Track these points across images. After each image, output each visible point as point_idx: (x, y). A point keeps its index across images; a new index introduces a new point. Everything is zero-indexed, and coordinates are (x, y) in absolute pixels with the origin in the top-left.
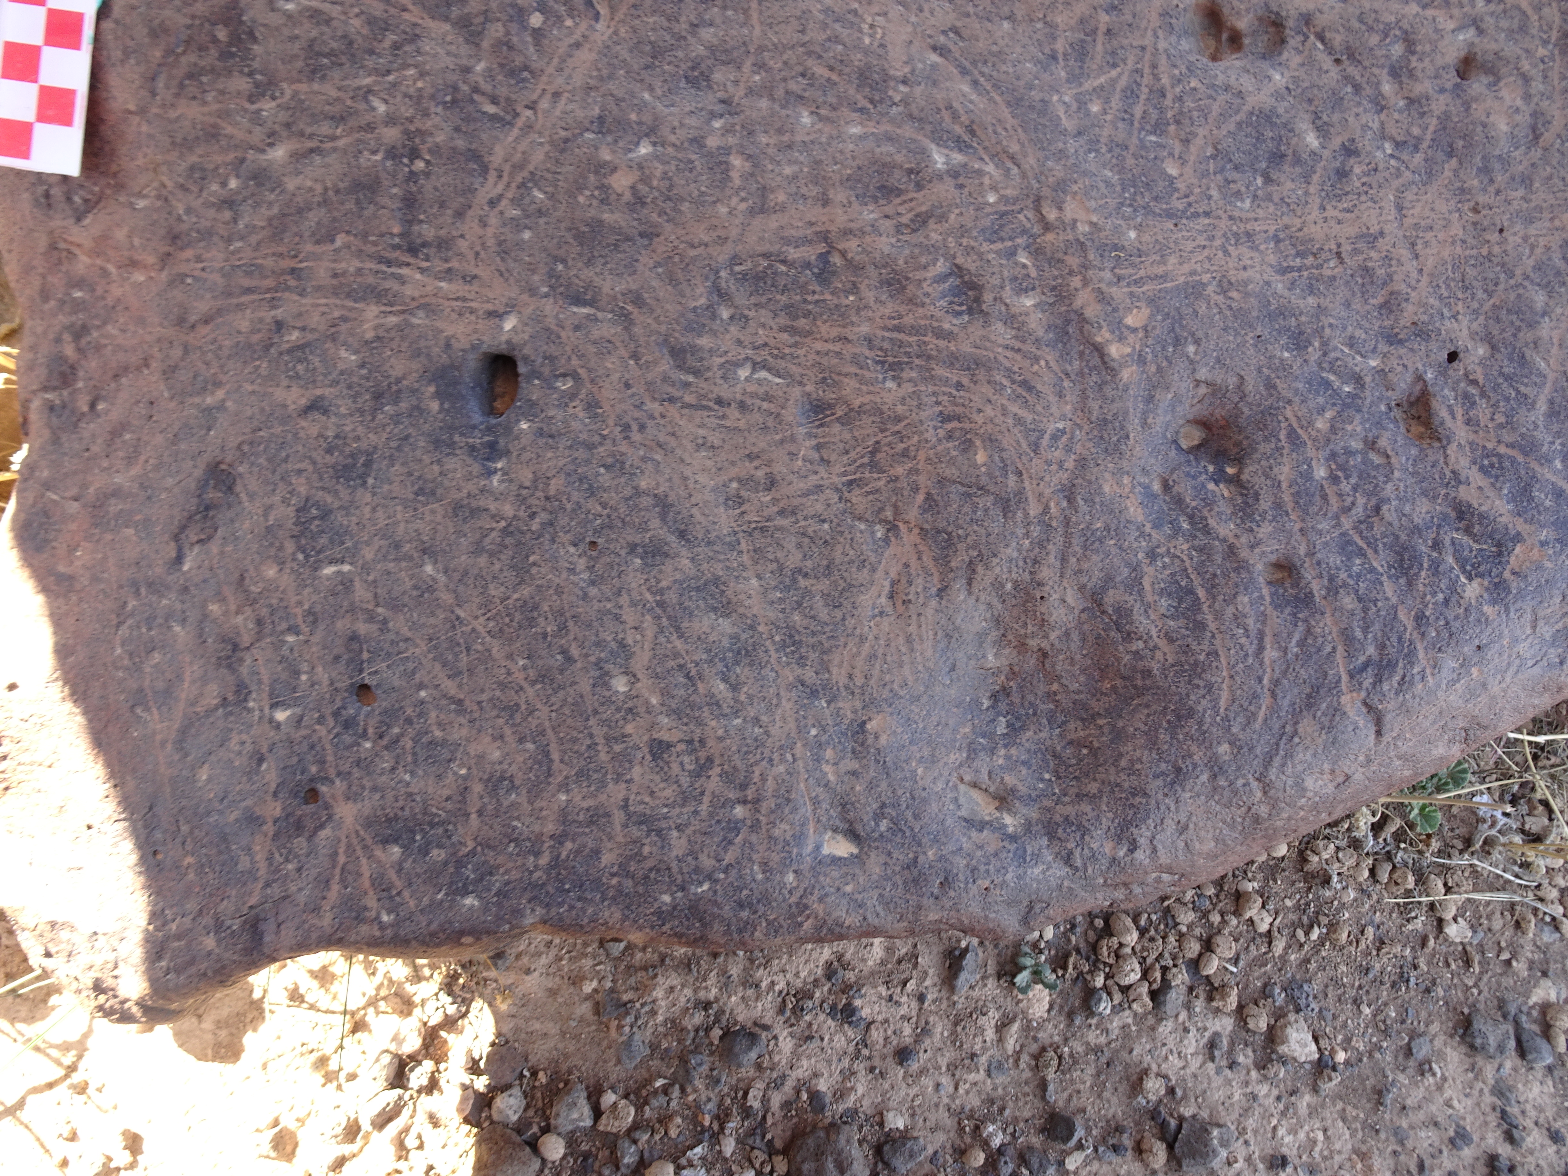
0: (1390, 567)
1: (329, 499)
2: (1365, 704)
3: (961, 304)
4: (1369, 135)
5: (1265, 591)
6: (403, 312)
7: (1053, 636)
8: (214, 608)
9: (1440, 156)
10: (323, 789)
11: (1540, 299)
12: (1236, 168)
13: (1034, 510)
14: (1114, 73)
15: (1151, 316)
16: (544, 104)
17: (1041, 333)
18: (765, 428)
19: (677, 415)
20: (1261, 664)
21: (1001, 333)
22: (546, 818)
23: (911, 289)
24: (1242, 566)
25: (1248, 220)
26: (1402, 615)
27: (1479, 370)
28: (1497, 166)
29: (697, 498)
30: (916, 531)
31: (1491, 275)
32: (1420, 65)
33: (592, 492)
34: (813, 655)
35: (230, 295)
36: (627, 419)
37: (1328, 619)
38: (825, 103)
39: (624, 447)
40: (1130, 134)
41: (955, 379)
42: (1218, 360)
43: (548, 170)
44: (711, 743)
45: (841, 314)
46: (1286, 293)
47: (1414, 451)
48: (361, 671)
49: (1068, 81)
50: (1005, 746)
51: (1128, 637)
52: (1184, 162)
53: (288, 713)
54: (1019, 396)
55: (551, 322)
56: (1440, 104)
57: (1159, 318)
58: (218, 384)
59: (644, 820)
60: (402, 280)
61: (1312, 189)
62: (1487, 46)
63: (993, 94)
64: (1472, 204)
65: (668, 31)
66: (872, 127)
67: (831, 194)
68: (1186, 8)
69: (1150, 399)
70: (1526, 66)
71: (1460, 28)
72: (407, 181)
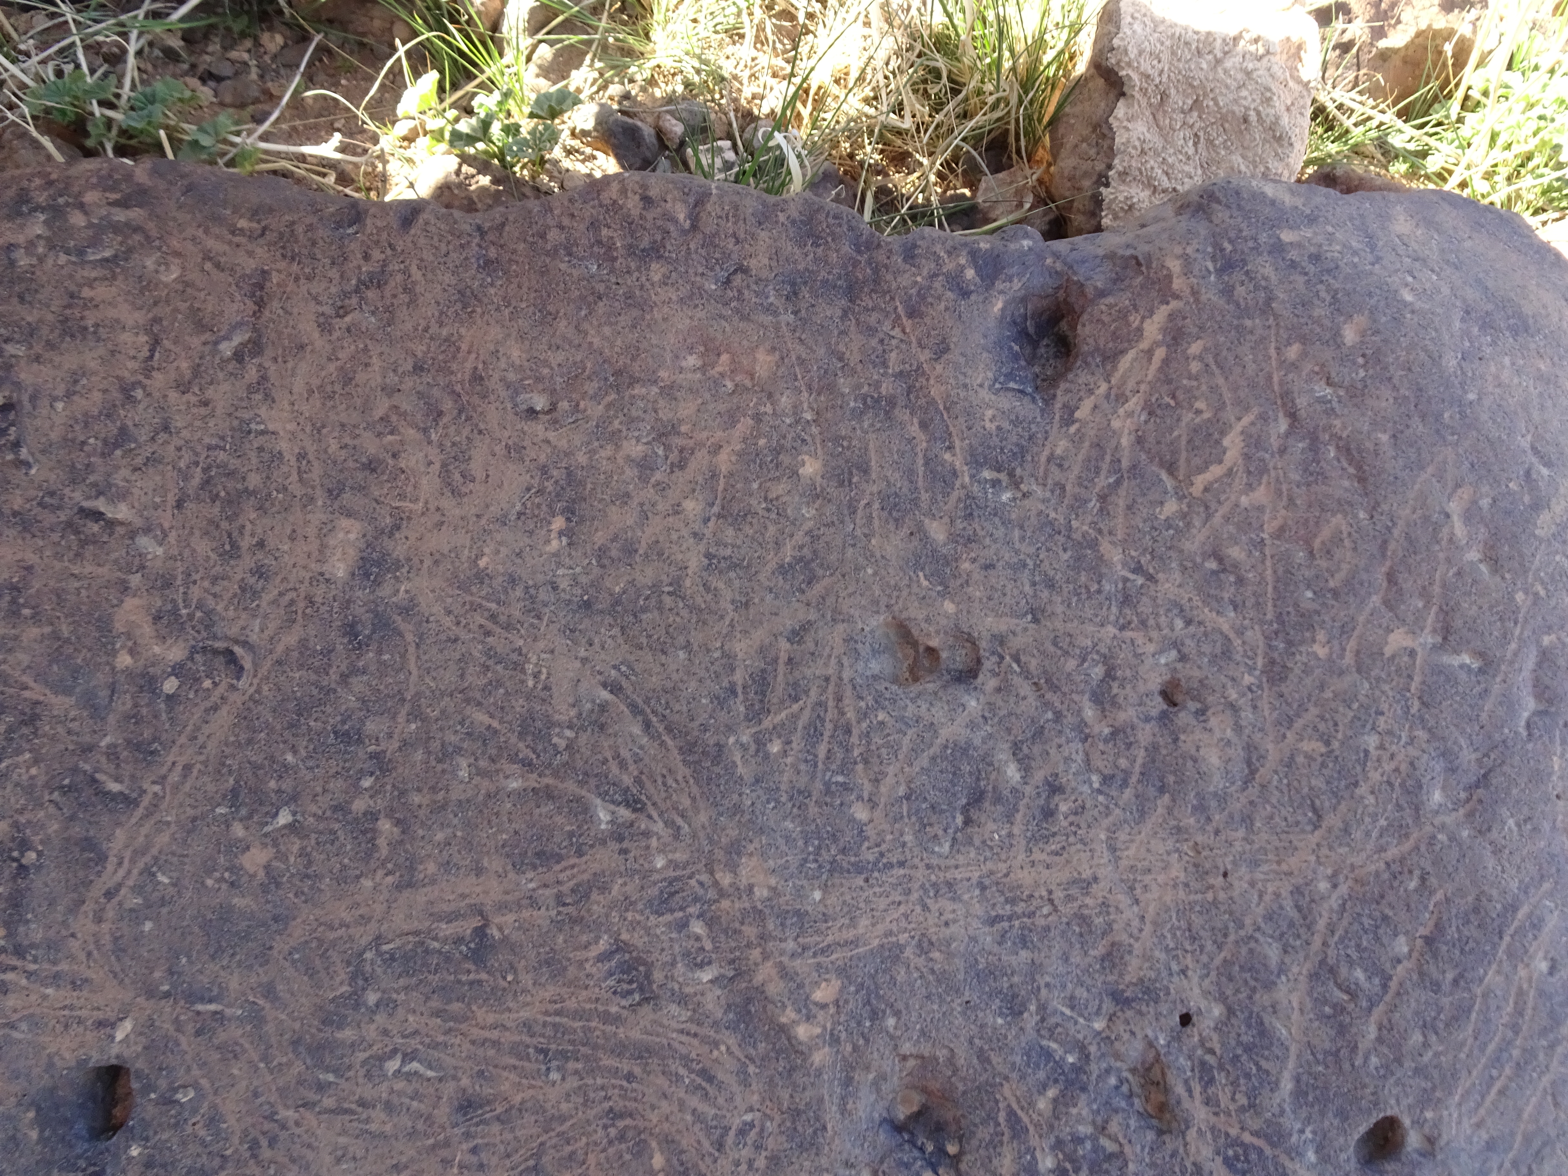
3: (631, 982)
4: (1074, 767)
6: (4, 1026)
9: (1152, 792)
11: (1273, 953)
12: (933, 807)
14: (796, 707)
15: (843, 988)
16: (175, 777)
17: (719, 1014)
18: (413, 1134)
19: (315, 1123)
21: (675, 1014)
23: (572, 971)
25: (947, 868)
27: (1215, 1037)
28: (1213, 804)
31: (1219, 925)
32: (1122, 692)
36: (254, 1133)
38: (484, 754)
39: (250, 1169)
40: (813, 778)
41: (626, 1069)
42: (923, 1033)
43: (173, 854)
45: (497, 997)
46: (996, 949)
47: (1150, 1136)
49: (747, 718)
52: (874, 806)
54: (699, 1087)
55: (169, 1027)
56: (1145, 734)
57: (852, 989)
60: (5, 989)
61: (1016, 831)
62: (1191, 673)
63: (665, 738)
64: (1191, 844)
65: (316, 684)
66: (533, 781)
67: (485, 863)
68: (872, 632)
69: (848, 1082)
70: (1233, 695)
71: (1161, 652)
72: (14, 878)
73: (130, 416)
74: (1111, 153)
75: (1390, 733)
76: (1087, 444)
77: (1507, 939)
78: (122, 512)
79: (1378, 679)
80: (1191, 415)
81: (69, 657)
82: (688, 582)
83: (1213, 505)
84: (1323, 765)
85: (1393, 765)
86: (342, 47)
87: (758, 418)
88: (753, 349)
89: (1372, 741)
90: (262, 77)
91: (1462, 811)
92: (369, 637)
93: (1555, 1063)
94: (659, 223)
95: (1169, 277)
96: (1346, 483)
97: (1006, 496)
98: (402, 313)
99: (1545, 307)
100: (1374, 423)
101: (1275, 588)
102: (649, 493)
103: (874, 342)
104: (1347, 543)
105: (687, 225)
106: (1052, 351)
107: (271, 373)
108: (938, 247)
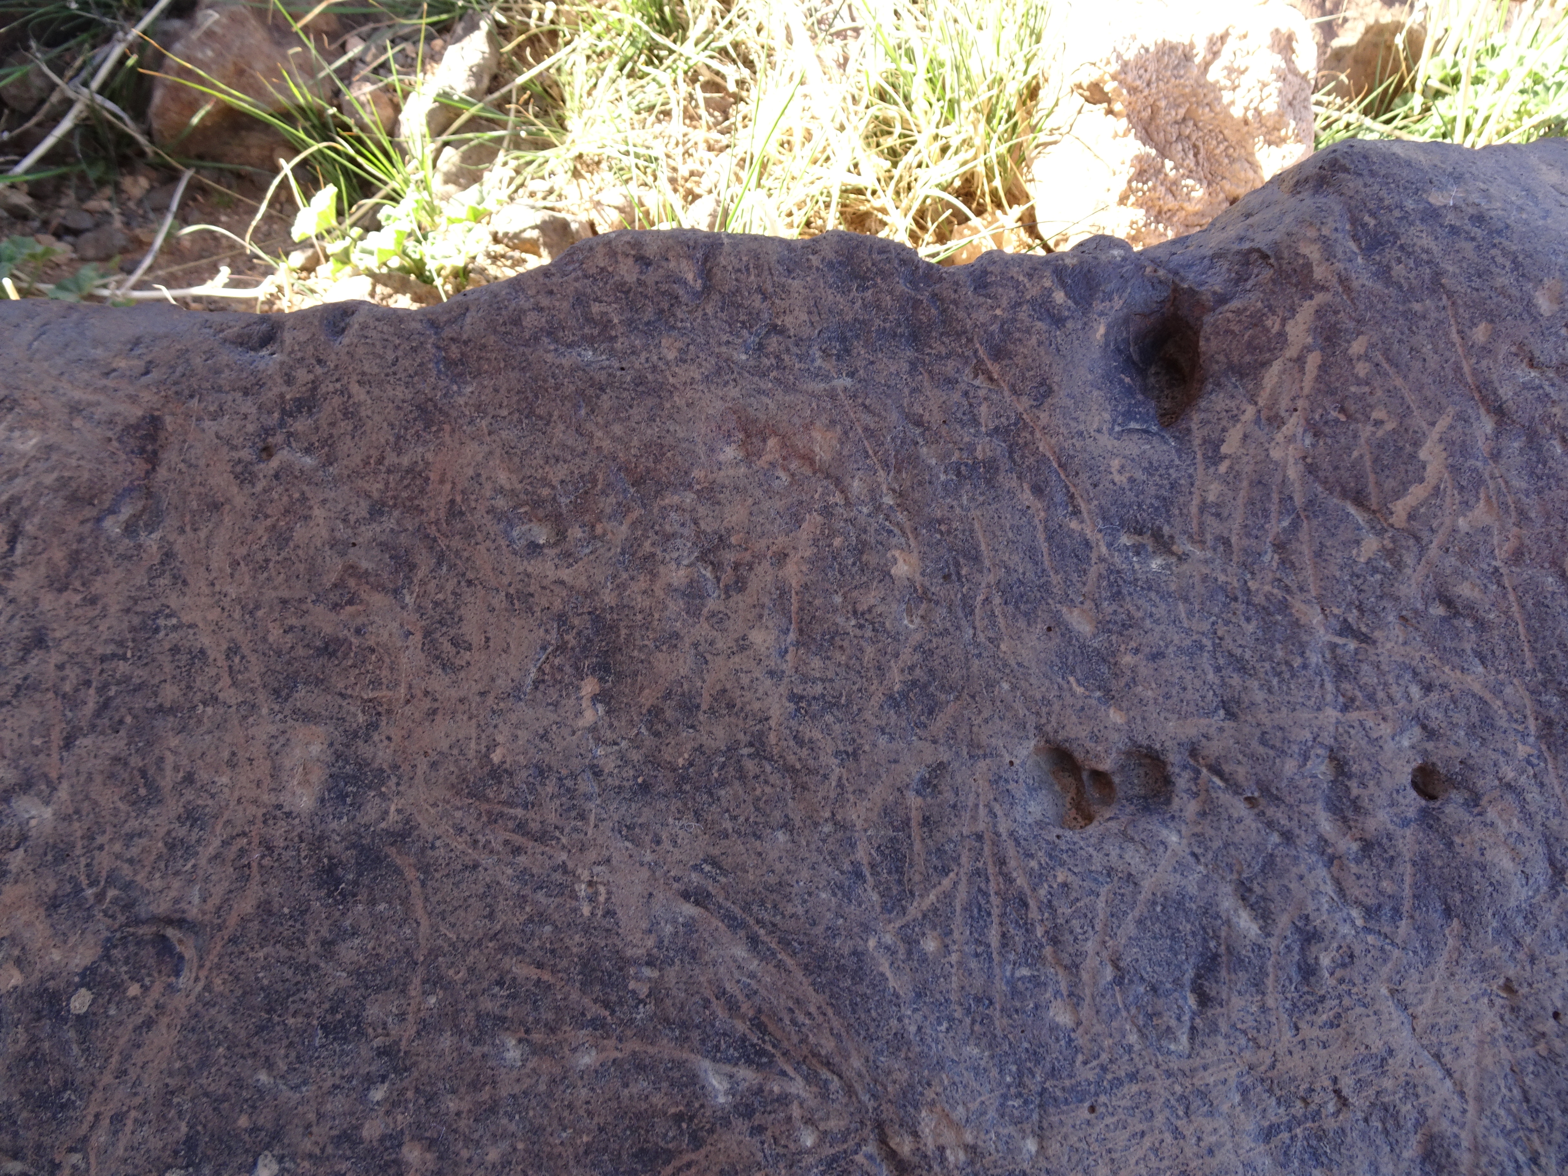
4: (1326, 902)
9: (1434, 919)
12: (1154, 989)
14: (946, 883)
16: (100, 1137)
25: (1193, 1071)
28: (1519, 922)
32: (1365, 793)
38: (537, 1021)
40: (990, 977)
49: (885, 909)
52: (1078, 1001)
56: (1408, 843)
61: (1270, 1002)
62: (1446, 752)
63: (781, 956)
64: (1501, 981)
65: (289, 963)
66: (611, 1049)
68: (1023, 764)
70: (1510, 774)
71: (1401, 731)
76: (1245, 484)
80: (1369, 428)
82: (772, 738)
83: (1425, 535)
86: (218, 182)
87: (827, 511)
88: (807, 427)
90: (127, 224)
92: (356, 883)
94: (664, 287)
95: (1308, 266)
97: (1155, 564)
98: (345, 446)
101: (1529, 628)
102: (703, 630)
103: (956, 396)
105: (699, 285)
107: (178, 547)
108: (1014, 271)
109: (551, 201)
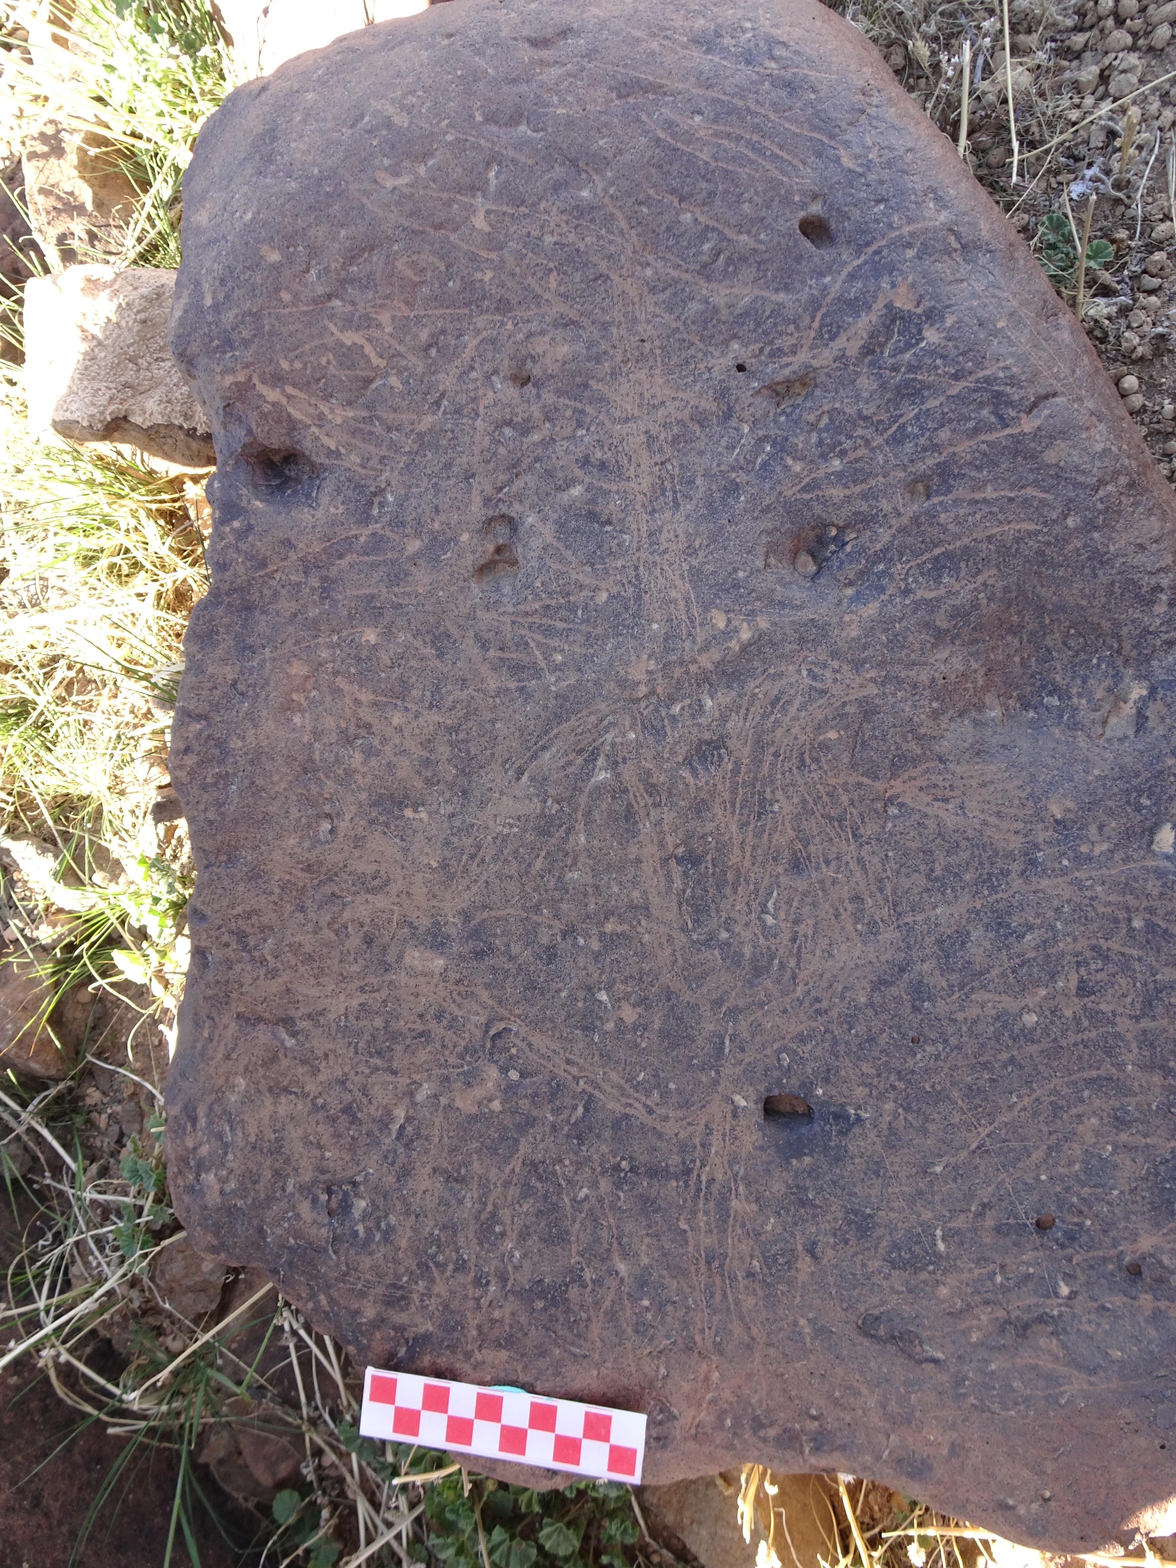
0: (914, 403)
1: (885, 1243)
2: (1031, 411)
3: (712, 755)
4: (572, 448)
5: (935, 500)
6: (735, 1181)
7: (975, 666)
8: (974, 1337)
9: (587, 393)
10: (1127, 1259)
11: (695, 307)
12: (599, 547)
13: (872, 690)
14: (532, 644)
15: (717, 608)
16: (574, 1070)
17: (733, 694)
18: (814, 905)
19: (806, 972)
20: (997, 499)
21: (734, 724)
22: (1148, 1083)
23: (703, 795)
24: (916, 520)
25: (639, 536)
26: (954, 391)
27: (751, 347)
28: (595, 349)
29: (872, 957)
30: (892, 782)
31: (677, 345)
32: (520, 415)
33: (871, 1040)
34: (999, 865)
35: (728, 1309)
36: (811, 1012)
37: (959, 449)
38: (562, 861)
39: (834, 1014)
40: (578, 631)
41: (771, 758)
42: (749, 552)
43: (624, 1069)
44: (1078, 947)
45: (722, 848)
46: (694, 502)
47: (818, 392)
48: (1025, 1225)
49: (539, 678)
50: (1070, 698)
51: (976, 606)
52: (598, 588)
53: (1062, 1284)
54: (783, 707)
55: (738, 1070)
56: (549, 397)
57: (718, 601)
58: (795, 1323)
59: (1148, 1004)
60: (711, 1181)
61: (615, 488)
62: (506, 366)
63: (552, 735)
64: (622, 365)
65: (515, 977)
66: (580, 826)
67: (632, 857)
68: (483, 592)
69: (782, 605)
70: (520, 336)
71: (493, 388)
72: (638, 1174)
73: (335, 1107)
74: (170, 426)
75: (542, 227)
76: (353, 441)
77: (679, 145)
78: (400, 1114)
79: (506, 235)
80: (331, 368)
81: (493, 1141)
82: (449, 722)
83: (392, 351)
84: (565, 273)
85: (563, 225)
86: (95, 1041)
87: (336, 673)
88: (289, 676)
89: (549, 239)
90: (119, 1102)
91: (595, 177)
92: (485, 942)
93: (762, 111)
94: (202, 741)
95: (237, 384)
96: (375, 258)
97: (390, 498)
98: (265, 920)
99: (258, 116)
100: (334, 240)
101: (447, 308)
102: (388, 749)
103: (284, 592)
104: (415, 258)
105: (204, 723)
106: (293, 467)
107: (306, 1011)
108: (219, 547)
109: (140, 813)
